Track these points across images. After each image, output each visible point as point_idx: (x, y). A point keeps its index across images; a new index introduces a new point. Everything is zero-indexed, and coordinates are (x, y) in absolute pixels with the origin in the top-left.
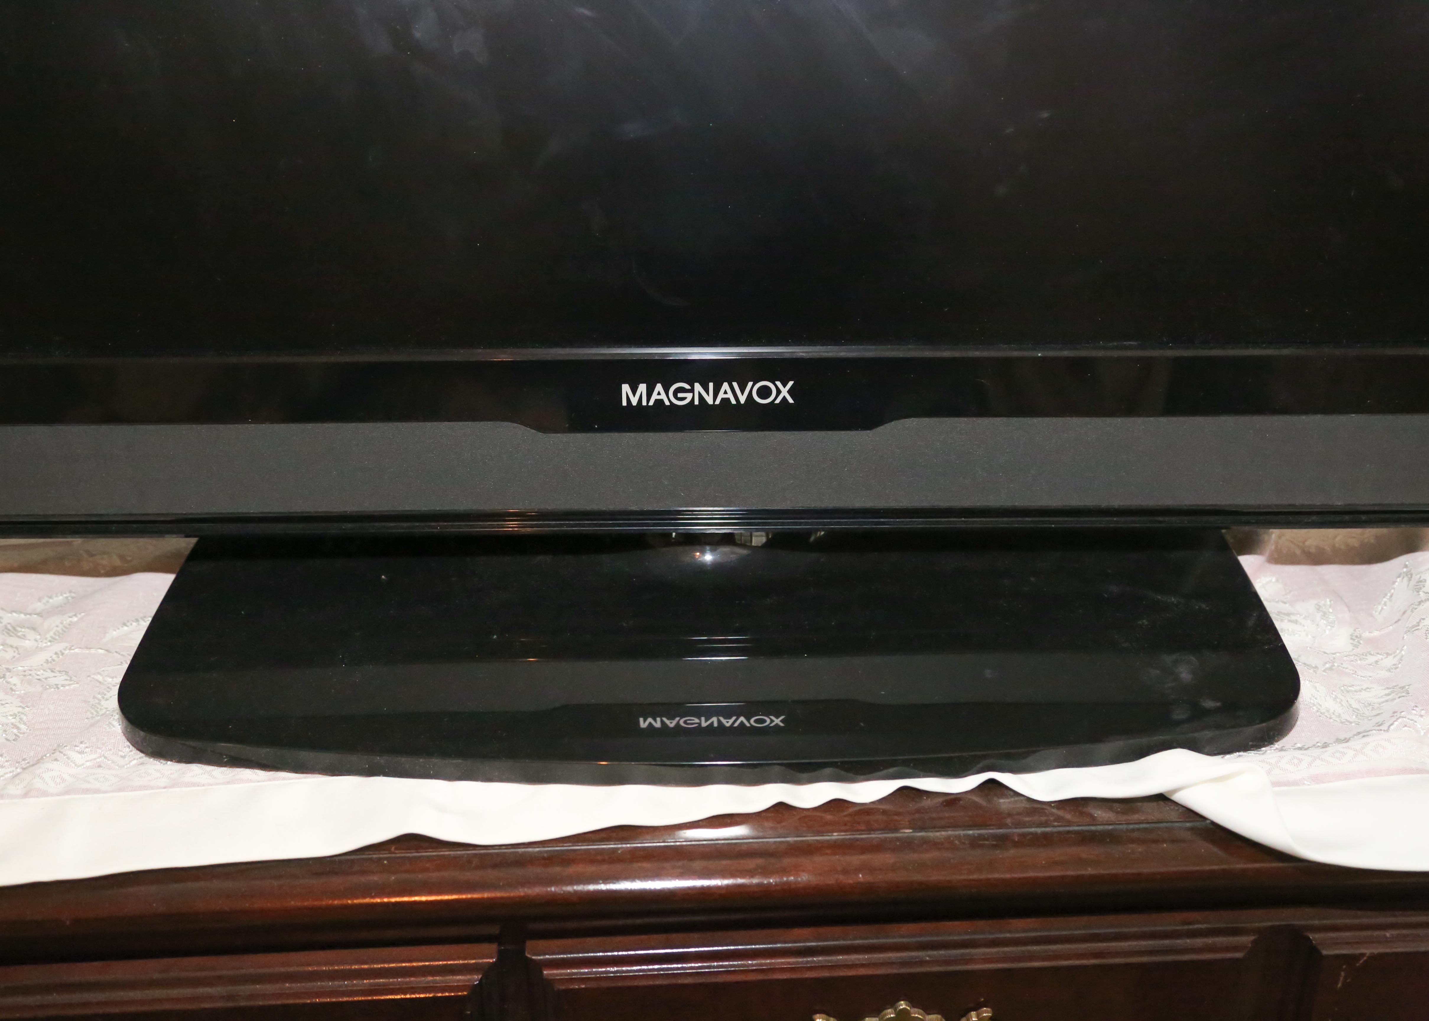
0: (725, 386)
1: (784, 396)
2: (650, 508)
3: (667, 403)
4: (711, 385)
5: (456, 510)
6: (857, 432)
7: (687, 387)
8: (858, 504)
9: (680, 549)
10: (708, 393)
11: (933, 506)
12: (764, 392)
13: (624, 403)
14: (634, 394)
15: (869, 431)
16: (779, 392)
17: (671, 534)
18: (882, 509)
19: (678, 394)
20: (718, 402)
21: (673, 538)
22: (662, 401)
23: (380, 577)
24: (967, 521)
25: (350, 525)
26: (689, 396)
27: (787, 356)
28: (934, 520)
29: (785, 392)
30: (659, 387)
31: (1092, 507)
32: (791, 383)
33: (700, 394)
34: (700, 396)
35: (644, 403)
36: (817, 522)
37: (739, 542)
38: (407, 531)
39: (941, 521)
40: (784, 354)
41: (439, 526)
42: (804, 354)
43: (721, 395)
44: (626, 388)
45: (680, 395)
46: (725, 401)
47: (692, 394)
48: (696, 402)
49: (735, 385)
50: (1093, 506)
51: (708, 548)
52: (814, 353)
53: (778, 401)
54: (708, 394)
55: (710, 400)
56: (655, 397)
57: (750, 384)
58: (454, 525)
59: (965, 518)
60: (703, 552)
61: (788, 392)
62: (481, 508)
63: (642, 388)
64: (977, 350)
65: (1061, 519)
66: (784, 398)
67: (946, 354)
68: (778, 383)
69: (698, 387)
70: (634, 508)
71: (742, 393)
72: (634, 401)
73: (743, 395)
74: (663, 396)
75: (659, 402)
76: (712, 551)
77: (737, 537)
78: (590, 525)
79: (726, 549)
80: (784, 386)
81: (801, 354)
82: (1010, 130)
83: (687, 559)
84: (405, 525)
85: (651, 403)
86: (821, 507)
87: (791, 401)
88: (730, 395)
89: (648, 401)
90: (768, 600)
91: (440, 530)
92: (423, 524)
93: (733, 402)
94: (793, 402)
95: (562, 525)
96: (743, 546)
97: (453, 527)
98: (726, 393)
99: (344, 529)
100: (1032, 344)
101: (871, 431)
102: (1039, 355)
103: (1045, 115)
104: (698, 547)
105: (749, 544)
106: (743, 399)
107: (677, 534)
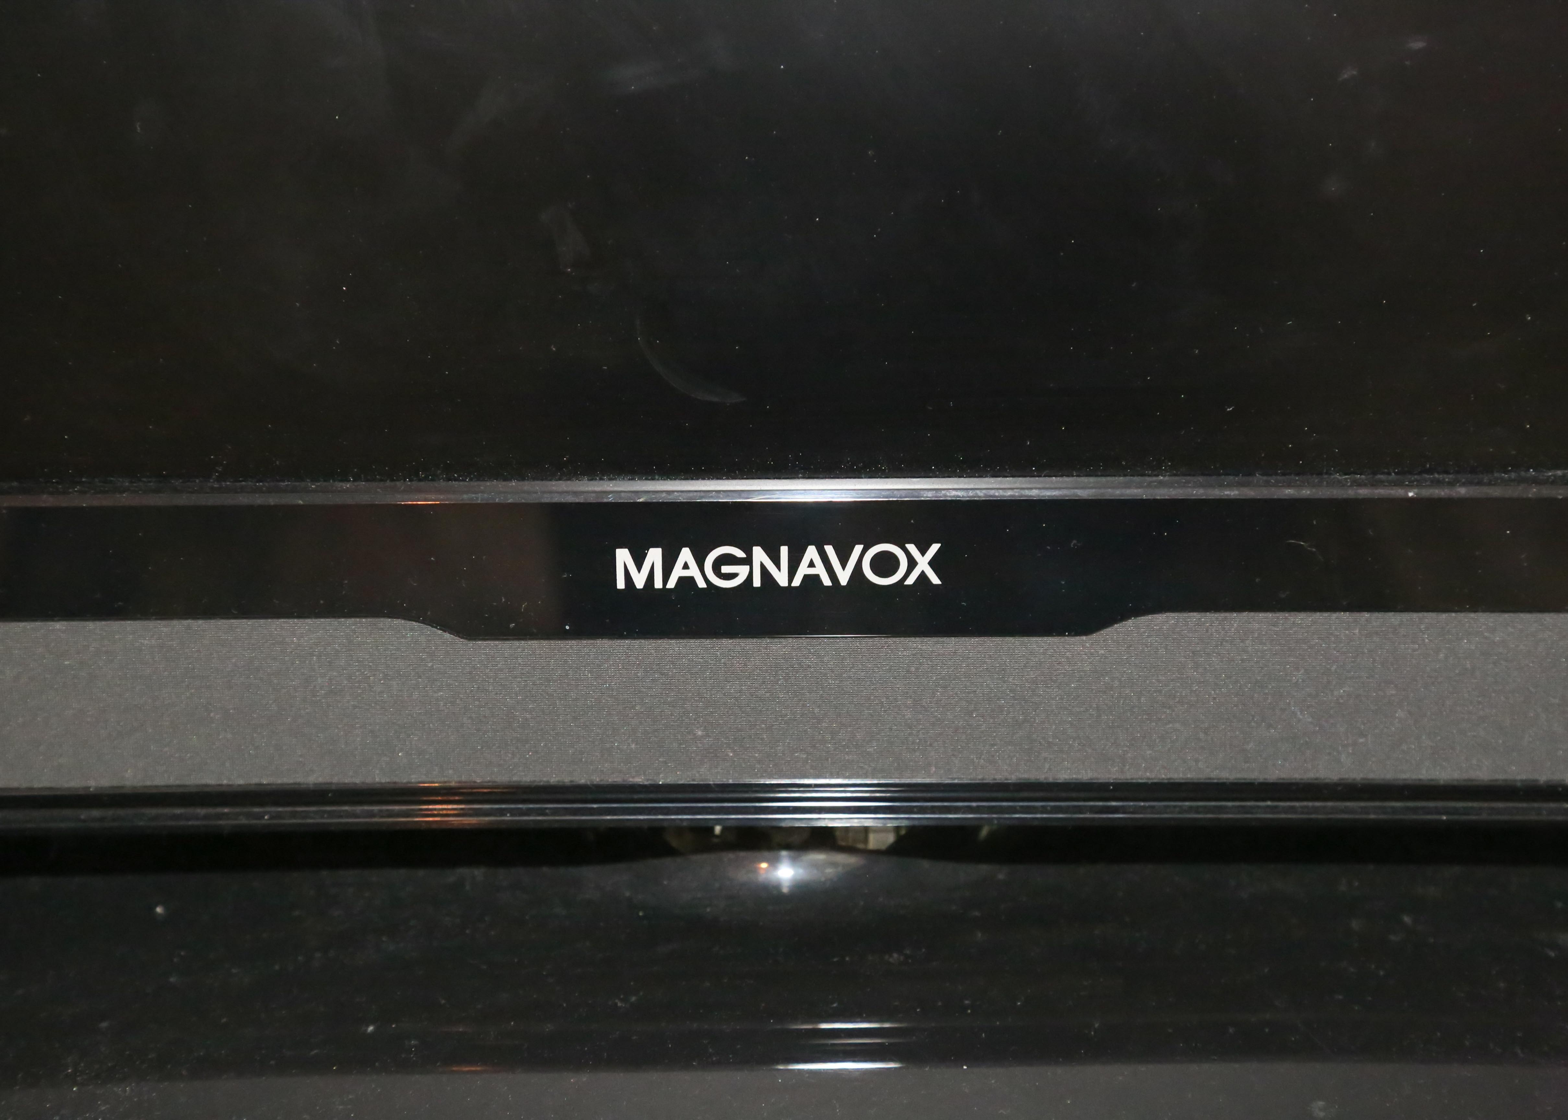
0: (811, 552)
1: (923, 572)
2: (670, 780)
3: (701, 584)
4: (784, 551)
5: (299, 784)
6: (1063, 639)
7: (740, 554)
8: (1064, 775)
9: (728, 856)
10: (778, 565)
11: (1210, 779)
12: (886, 564)
13: (621, 584)
14: (639, 566)
15: (1084, 638)
16: (912, 563)
17: (711, 829)
18: (1112, 784)
19: (722, 567)
20: (797, 582)
21: (717, 836)
22: (691, 580)
23: (152, 909)
24: (1276, 807)
25: (96, 813)
26: (743, 571)
27: (929, 496)
28: (1213, 804)
29: (923, 564)
30: (686, 555)
31: (1519, 784)
32: (935, 548)
33: (763, 567)
34: (764, 569)
35: (658, 584)
36: (989, 807)
37: (843, 844)
38: (204, 823)
39: (1226, 807)
40: (922, 492)
41: (265, 813)
42: (960, 493)
43: (803, 570)
44: (623, 556)
45: (725, 569)
46: (812, 580)
47: (748, 567)
48: (757, 582)
49: (829, 550)
50: (1522, 781)
51: (784, 853)
52: (978, 492)
53: (910, 581)
54: (779, 568)
55: (782, 578)
56: (678, 572)
57: (858, 548)
58: (296, 812)
59: (1272, 800)
60: (774, 862)
61: (931, 563)
62: (347, 780)
63: (655, 556)
64: (1289, 486)
65: (1460, 805)
66: (923, 575)
67: (1232, 493)
68: (911, 547)
69: (759, 555)
70: (639, 780)
71: (844, 566)
72: (639, 581)
73: (844, 570)
74: (694, 572)
75: (686, 582)
76: (794, 860)
77: (838, 833)
78: (555, 812)
79: (819, 857)
80: (923, 552)
81: (954, 493)
82: (1349, 73)
83: (741, 876)
84: (202, 811)
85: (671, 584)
86: (995, 779)
87: (935, 580)
88: (820, 570)
89: (666, 577)
90: (895, 955)
91: (269, 822)
92: (237, 810)
93: (827, 581)
94: (940, 583)
95: (502, 812)
96: (849, 850)
97: (294, 815)
98: (812, 565)
99: (84, 821)
100: (1396, 473)
101: (1089, 637)
102: (1411, 494)
103: (1418, 45)
104: (766, 854)
105: (861, 846)
106: (844, 577)
107: (724, 830)
